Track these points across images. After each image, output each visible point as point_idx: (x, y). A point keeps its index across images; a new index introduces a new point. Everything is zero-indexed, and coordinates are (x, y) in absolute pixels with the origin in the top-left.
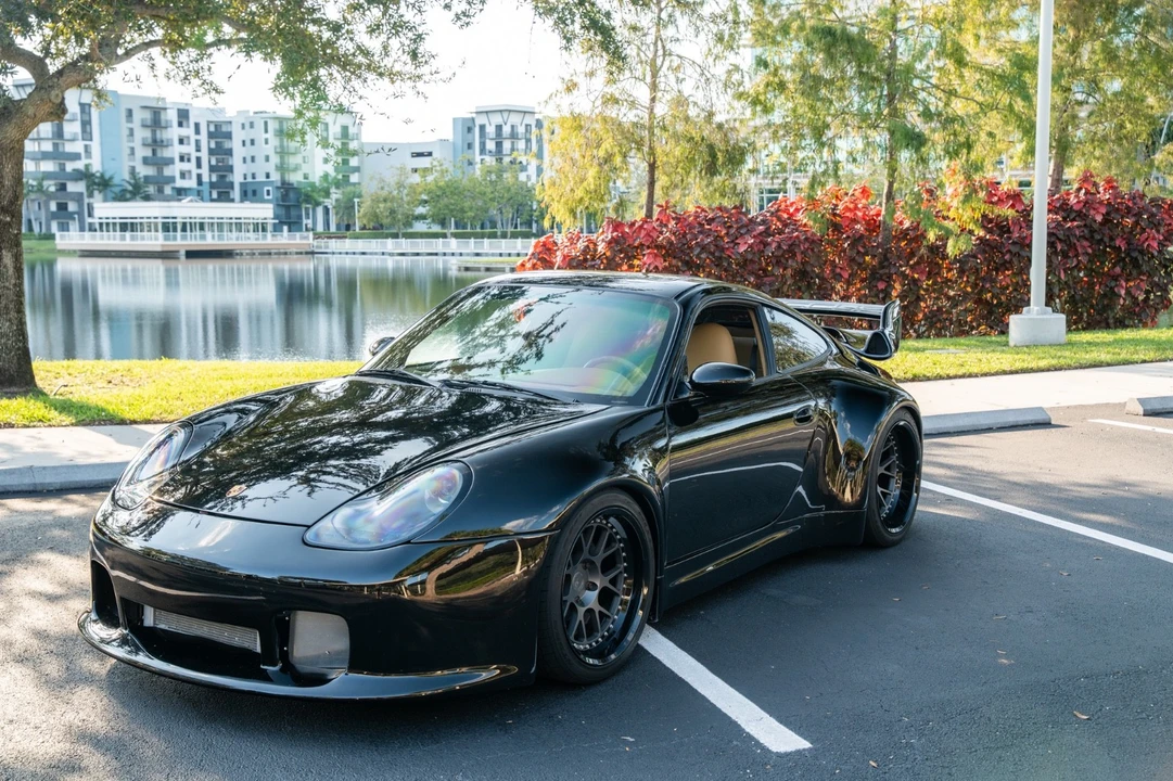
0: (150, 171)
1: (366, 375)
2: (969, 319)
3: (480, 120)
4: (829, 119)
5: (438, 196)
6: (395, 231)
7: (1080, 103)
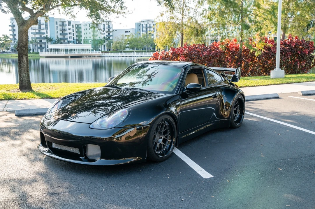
0: (62, 37)
1: (107, 87)
2: (261, 72)
3: (142, 23)
4: (226, 22)
5: (132, 42)
6: (121, 51)
7: (290, 18)
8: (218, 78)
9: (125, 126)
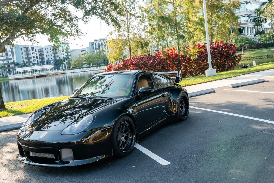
0: (27, 60)
1: (72, 98)
2: (198, 72)
3: (95, 42)
4: (165, 35)
5: (88, 59)
6: (80, 67)
7: (214, 27)
8: (164, 80)
9: (91, 129)
